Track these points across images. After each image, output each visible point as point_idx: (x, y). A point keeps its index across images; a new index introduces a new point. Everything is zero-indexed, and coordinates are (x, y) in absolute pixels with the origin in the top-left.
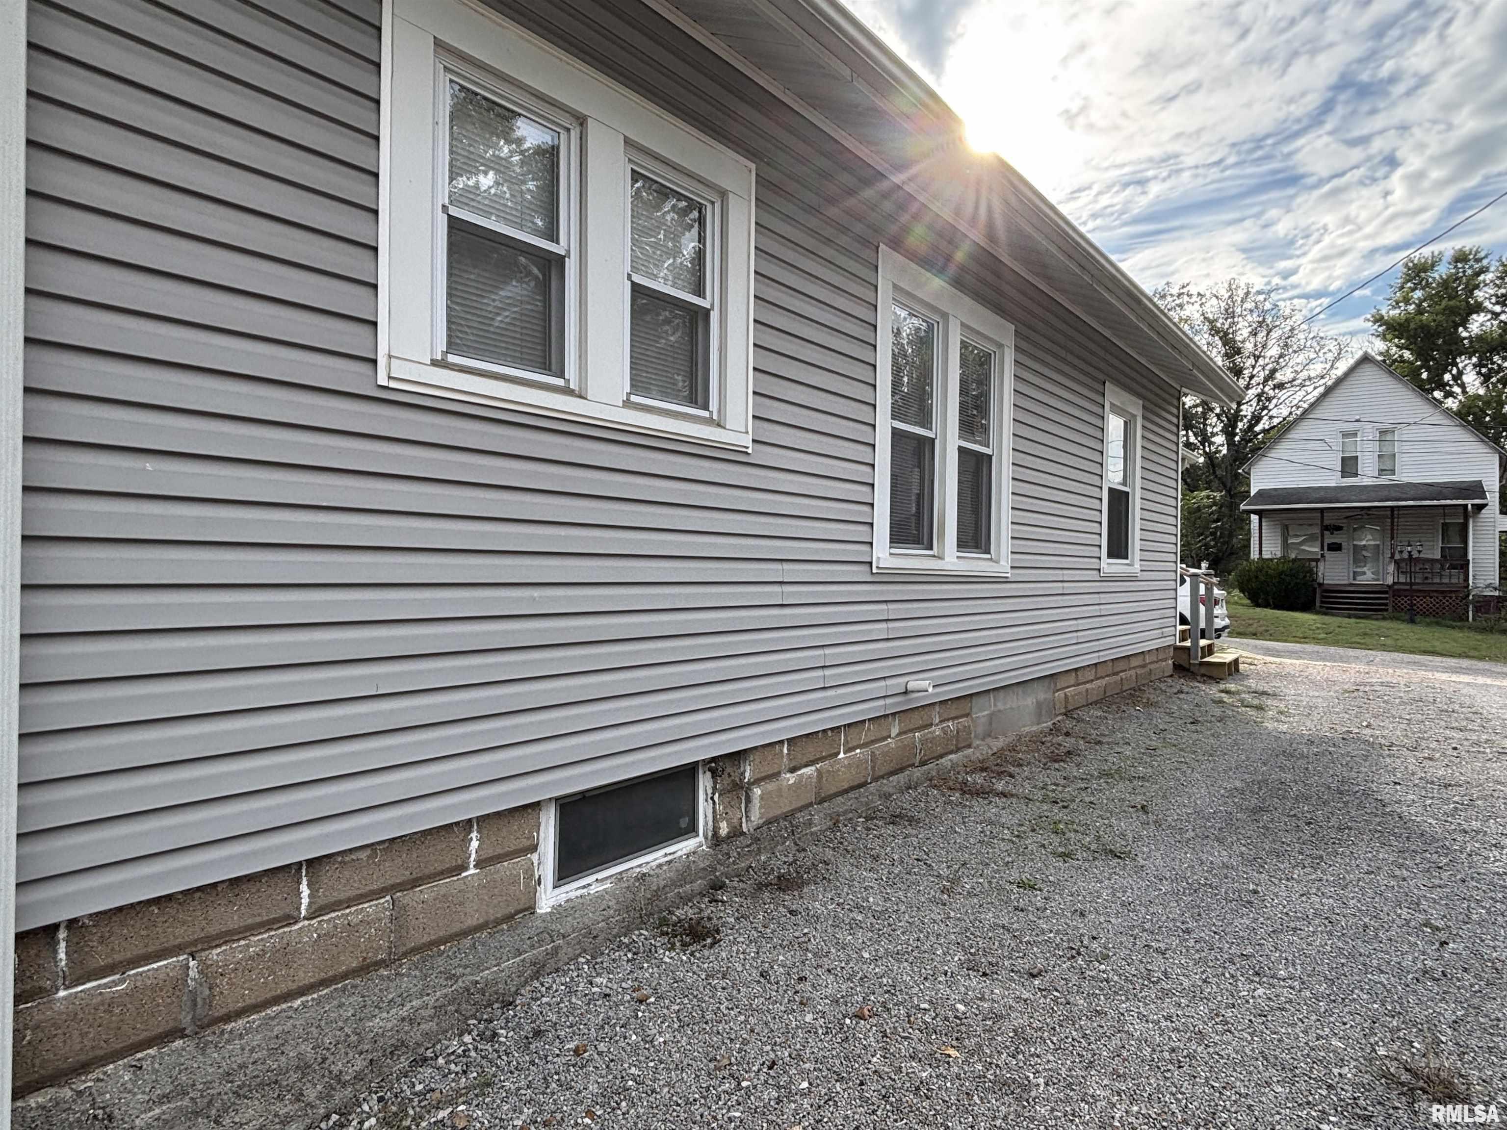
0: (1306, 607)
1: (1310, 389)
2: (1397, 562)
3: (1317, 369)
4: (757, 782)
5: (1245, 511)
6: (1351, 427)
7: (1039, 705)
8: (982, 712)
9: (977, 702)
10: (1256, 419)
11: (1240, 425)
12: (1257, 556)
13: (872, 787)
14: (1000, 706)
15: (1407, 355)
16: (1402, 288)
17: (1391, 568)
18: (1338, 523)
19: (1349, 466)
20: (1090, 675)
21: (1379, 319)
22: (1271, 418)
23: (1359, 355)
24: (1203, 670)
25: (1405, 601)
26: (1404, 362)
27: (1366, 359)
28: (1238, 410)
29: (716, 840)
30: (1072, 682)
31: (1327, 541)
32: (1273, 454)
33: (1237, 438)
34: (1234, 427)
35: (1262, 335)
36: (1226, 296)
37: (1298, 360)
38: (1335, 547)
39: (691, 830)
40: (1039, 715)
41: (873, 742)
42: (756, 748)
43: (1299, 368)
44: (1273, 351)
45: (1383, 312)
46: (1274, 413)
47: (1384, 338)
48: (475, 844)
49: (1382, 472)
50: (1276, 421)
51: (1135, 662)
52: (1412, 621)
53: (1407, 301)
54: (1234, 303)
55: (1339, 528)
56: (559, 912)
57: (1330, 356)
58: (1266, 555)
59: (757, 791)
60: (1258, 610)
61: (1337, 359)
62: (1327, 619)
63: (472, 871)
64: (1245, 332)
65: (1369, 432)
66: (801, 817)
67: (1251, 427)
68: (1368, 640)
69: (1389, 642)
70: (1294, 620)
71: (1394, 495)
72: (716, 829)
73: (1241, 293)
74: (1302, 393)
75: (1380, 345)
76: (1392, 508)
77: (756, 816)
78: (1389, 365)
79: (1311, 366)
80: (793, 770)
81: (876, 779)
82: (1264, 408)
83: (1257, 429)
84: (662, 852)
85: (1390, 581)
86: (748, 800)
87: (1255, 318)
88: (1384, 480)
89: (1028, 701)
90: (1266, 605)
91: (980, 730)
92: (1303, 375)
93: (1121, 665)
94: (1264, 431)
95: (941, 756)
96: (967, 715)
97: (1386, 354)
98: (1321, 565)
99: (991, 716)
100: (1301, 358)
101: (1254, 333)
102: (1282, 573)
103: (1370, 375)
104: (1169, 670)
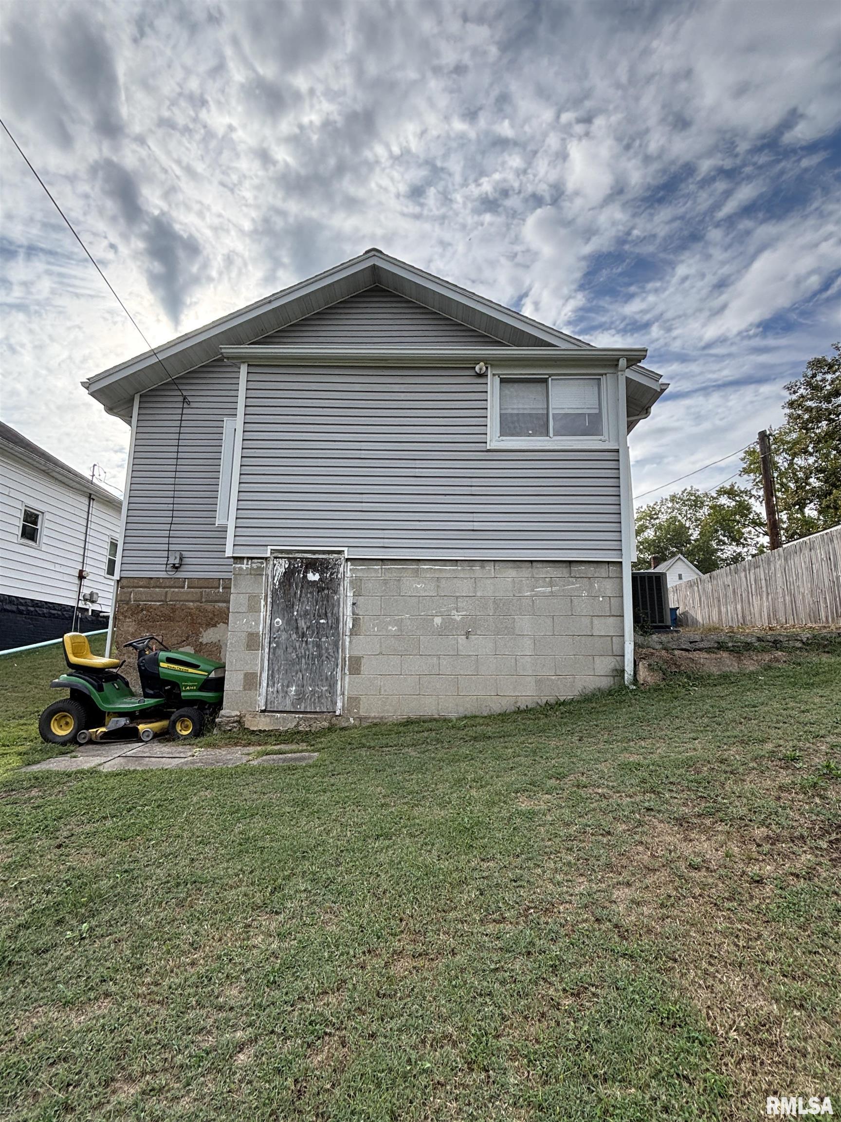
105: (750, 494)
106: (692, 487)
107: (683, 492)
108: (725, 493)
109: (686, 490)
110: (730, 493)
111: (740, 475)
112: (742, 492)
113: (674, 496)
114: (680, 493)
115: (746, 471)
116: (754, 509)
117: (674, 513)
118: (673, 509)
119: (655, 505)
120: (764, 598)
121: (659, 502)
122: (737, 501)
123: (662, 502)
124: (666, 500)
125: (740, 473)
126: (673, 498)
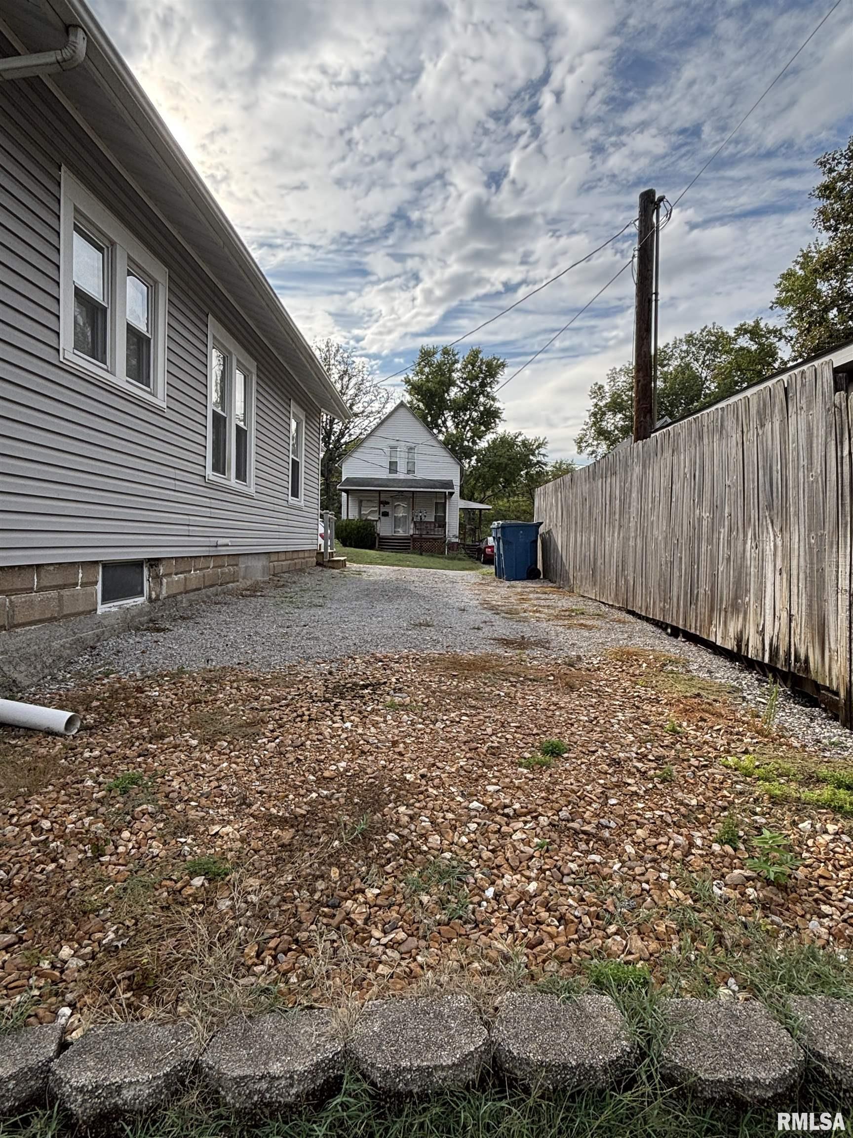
0: (372, 547)
1: (372, 419)
2: (415, 523)
3: (376, 406)
4: (165, 575)
5: (340, 490)
6: (394, 443)
7: (264, 567)
8: (243, 563)
9: (241, 559)
10: (342, 434)
11: (333, 438)
12: (345, 518)
13: (204, 591)
14: (249, 564)
15: (421, 405)
16: (419, 364)
17: (412, 526)
18: (387, 500)
19: (393, 467)
20: (283, 557)
21: (407, 381)
22: (350, 435)
23: (398, 402)
24: (330, 564)
25: (418, 544)
26: (419, 409)
27: (402, 404)
28: (331, 428)
29: (150, 599)
30: (276, 559)
31: (382, 510)
32: (355, 455)
33: (331, 446)
34: (330, 438)
35: (346, 379)
36: (326, 350)
37: (366, 400)
38: (385, 514)
39: (141, 593)
40: (264, 573)
41: (204, 569)
42: (164, 558)
43: (366, 405)
44: (351, 392)
45: (410, 377)
46: (352, 432)
47: (410, 394)
48: (80, 575)
49: (409, 472)
50: (353, 437)
51: (301, 555)
52: (421, 554)
53: (422, 373)
54: (330, 355)
55: (388, 503)
56: (105, 615)
57: (383, 400)
58: (350, 517)
59: (165, 580)
60: (347, 548)
61: (386, 402)
62: (382, 553)
63: (79, 588)
64: (337, 376)
65: (402, 447)
66: (179, 598)
67: (338, 440)
68: (401, 563)
69: (411, 564)
70: (366, 554)
71: (414, 484)
72: (150, 594)
73: (334, 349)
74: (367, 422)
75: (408, 398)
76: (413, 492)
77: (164, 593)
78: (412, 409)
79: (372, 405)
80: (176, 574)
81: (205, 587)
82: (346, 428)
83: (343, 441)
84: (132, 600)
85: (411, 532)
86: (161, 584)
87: (342, 367)
88: (410, 477)
89: (258, 564)
90: (351, 546)
91: (242, 574)
92: (369, 409)
93: (295, 556)
94: (346, 443)
95: (228, 583)
96: (237, 565)
97: (411, 402)
98: (378, 523)
99: (246, 567)
100: (367, 398)
101: (341, 378)
102: (359, 527)
103: (403, 413)
104: (314, 564)
105: (780, 334)
106: (714, 323)
107: (703, 330)
108: (746, 332)
109: (706, 327)
110: (754, 333)
111: (771, 308)
112: (770, 332)
113: (691, 336)
114: (698, 332)
115: (781, 303)
116: (780, 354)
117: (688, 358)
118: (687, 352)
119: (666, 347)
120: (616, 535)
121: (671, 343)
122: (760, 344)
123: (675, 343)
124: (681, 340)
125: (771, 304)
126: (690, 340)
